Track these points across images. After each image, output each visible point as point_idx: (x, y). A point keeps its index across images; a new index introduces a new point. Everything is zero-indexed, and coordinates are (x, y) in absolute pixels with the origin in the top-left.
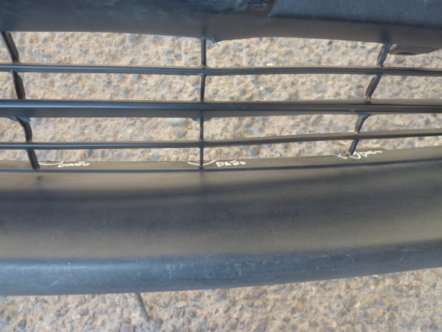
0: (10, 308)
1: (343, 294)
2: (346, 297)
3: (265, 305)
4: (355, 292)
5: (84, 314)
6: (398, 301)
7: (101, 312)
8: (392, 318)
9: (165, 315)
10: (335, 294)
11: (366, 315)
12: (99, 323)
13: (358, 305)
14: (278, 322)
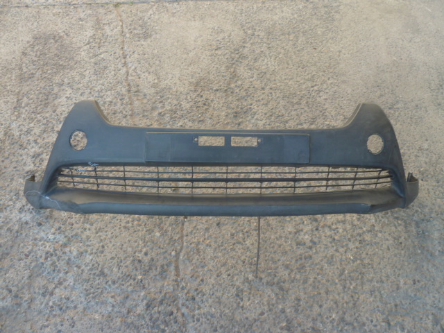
0: (197, 274)
1: (339, 267)
2: (340, 268)
3: (305, 271)
4: (344, 266)
5: (229, 275)
6: (364, 270)
7: (235, 275)
8: (362, 277)
9: (263, 276)
10: (336, 267)
11: (350, 276)
12: (235, 279)
13: (346, 272)
14: (312, 280)
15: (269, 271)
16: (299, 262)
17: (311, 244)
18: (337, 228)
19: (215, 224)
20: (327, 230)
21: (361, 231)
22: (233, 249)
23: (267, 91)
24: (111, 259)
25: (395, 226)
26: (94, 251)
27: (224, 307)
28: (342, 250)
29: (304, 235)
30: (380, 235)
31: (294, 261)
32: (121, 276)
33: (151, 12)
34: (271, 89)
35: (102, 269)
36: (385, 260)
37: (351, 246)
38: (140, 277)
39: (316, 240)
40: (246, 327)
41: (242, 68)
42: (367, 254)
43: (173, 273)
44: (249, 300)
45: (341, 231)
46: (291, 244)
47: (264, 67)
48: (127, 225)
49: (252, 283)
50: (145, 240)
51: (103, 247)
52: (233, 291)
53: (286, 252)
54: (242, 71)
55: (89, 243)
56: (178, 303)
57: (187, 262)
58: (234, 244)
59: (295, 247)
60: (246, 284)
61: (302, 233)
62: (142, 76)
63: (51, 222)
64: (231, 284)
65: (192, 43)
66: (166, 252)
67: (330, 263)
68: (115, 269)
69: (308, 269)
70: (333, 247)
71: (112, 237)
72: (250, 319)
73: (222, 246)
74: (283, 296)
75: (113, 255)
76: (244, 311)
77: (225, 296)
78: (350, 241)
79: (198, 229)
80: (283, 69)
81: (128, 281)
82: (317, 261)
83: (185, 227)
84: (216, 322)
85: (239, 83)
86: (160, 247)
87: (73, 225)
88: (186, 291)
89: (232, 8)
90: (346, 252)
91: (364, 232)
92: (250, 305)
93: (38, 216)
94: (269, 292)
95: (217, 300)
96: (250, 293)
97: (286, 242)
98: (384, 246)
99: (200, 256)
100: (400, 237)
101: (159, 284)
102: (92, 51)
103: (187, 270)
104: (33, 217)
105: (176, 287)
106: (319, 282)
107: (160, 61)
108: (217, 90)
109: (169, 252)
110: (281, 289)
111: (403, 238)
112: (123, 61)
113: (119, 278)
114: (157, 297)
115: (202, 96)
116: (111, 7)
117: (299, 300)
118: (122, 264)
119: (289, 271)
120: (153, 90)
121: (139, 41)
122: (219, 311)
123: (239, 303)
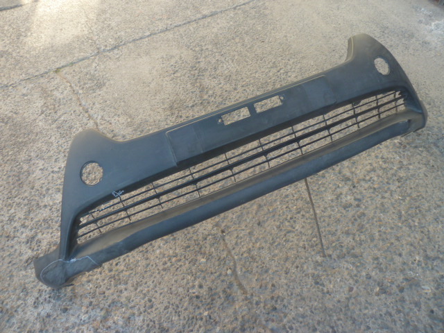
0: (264, 282)
2: (396, 211)
3: (367, 230)
4: (398, 208)
5: (297, 267)
6: (417, 204)
7: (303, 264)
8: (420, 211)
9: (330, 252)
10: (391, 212)
11: (409, 215)
12: (305, 267)
13: (403, 212)
14: (377, 234)
15: (334, 244)
16: (356, 224)
17: (357, 203)
18: (371, 178)
19: (256, 225)
20: (363, 183)
21: (393, 172)
22: (287, 241)
23: (240, 89)
24: (165, 309)
25: (418, 154)
26: (142, 309)
27: (310, 301)
28: (387, 195)
29: (346, 196)
30: (411, 167)
31: (350, 225)
32: (185, 322)
33: (94, 65)
34: (243, 86)
35: (160, 324)
36: (429, 186)
37: (393, 187)
38: (206, 313)
39: (359, 197)
40: (343, 309)
41: (206, 80)
42: (411, 188)
43: (239, 292)
44: (330, 282)
45: (375, 178)
46: (339, 210)
47: (226, 72)
48: (166, 266)
49: (324, 264)
50: (192, 272)
51: (150, 301)
52: (310, 281)
53: (339, 220)
54: (207, 82)
55: (132, 304)
56: (260, 321)
57: (248, 274)
58: (285, 235)
59: (344, 212)
60: (319, 268)
61: (343, 196)
62: (113, 121)
63: (78, 301)
64: (303, 275)
65: (148, 76)
66: (220, 275)
67: (384, 212)
68: (175, 318)
69: (367, 226)
70: (378, 196)
71: (155, 286)
72: (342, 300)
73: (274, 242)
74: (360, 263)
75: (166, 304)
76: (332, 295)
77: (305, 290)
78: (390, 184)
79: (241, 238)
80: (244, 67)
81: (196, 324)
82: (372, 215)
83: (227, 241)
84: (311, 321)
85: (211, 92)
86: (212, 273)
87: (104, 293)
88: (262, 305)
89: (171, 36)
90: (391, 195)
91: (396, 171)
92: (334, 287)
93: (60, 302)
94: (346, 266)
95: (299, 298)
96: (328, 275)
97: (333, 211)
98: (420, 175)
99: (257, 262)
100: (429, 161)
101: (230, 311)
102: (50, 118)
103: (252, 284)
104: (54, 306)
105: (249, 305)
106: (385, 233)
107: (124, 102)
108: (193, 106)
109: (224, 273)
110: (355, 256)
111: (431, 161)
112: (86, 115)
113: (184, 326)
114: (235, 325)
115: (181, 117)
116: (52, 74)
117: (377, 259)
118: (180, 309)
119: (351, 236)
120: (130, 129)
121: (95, 92)
122: (307, 308)
123: (323, 290)
